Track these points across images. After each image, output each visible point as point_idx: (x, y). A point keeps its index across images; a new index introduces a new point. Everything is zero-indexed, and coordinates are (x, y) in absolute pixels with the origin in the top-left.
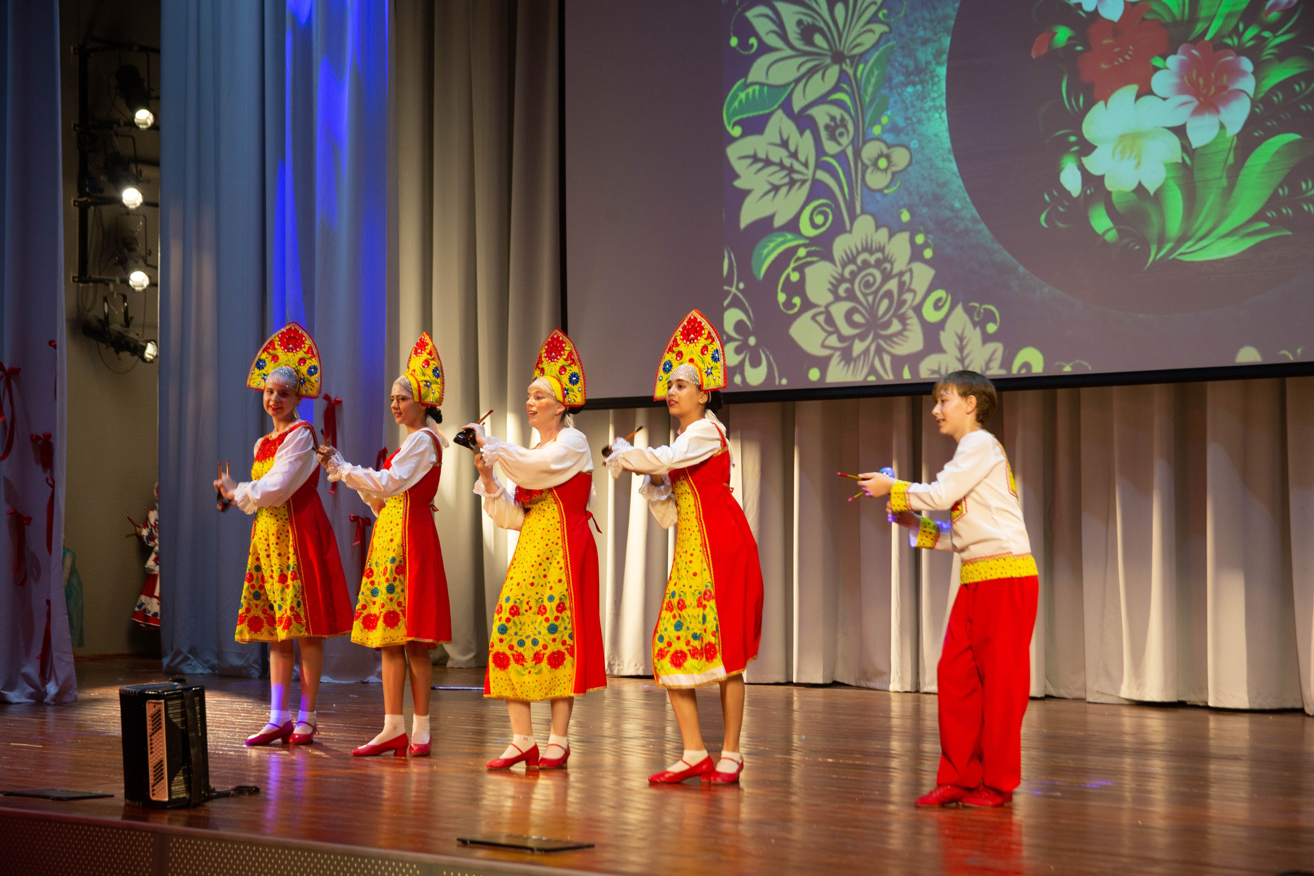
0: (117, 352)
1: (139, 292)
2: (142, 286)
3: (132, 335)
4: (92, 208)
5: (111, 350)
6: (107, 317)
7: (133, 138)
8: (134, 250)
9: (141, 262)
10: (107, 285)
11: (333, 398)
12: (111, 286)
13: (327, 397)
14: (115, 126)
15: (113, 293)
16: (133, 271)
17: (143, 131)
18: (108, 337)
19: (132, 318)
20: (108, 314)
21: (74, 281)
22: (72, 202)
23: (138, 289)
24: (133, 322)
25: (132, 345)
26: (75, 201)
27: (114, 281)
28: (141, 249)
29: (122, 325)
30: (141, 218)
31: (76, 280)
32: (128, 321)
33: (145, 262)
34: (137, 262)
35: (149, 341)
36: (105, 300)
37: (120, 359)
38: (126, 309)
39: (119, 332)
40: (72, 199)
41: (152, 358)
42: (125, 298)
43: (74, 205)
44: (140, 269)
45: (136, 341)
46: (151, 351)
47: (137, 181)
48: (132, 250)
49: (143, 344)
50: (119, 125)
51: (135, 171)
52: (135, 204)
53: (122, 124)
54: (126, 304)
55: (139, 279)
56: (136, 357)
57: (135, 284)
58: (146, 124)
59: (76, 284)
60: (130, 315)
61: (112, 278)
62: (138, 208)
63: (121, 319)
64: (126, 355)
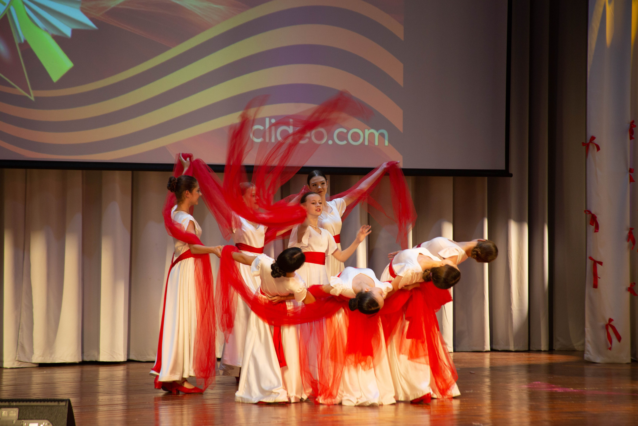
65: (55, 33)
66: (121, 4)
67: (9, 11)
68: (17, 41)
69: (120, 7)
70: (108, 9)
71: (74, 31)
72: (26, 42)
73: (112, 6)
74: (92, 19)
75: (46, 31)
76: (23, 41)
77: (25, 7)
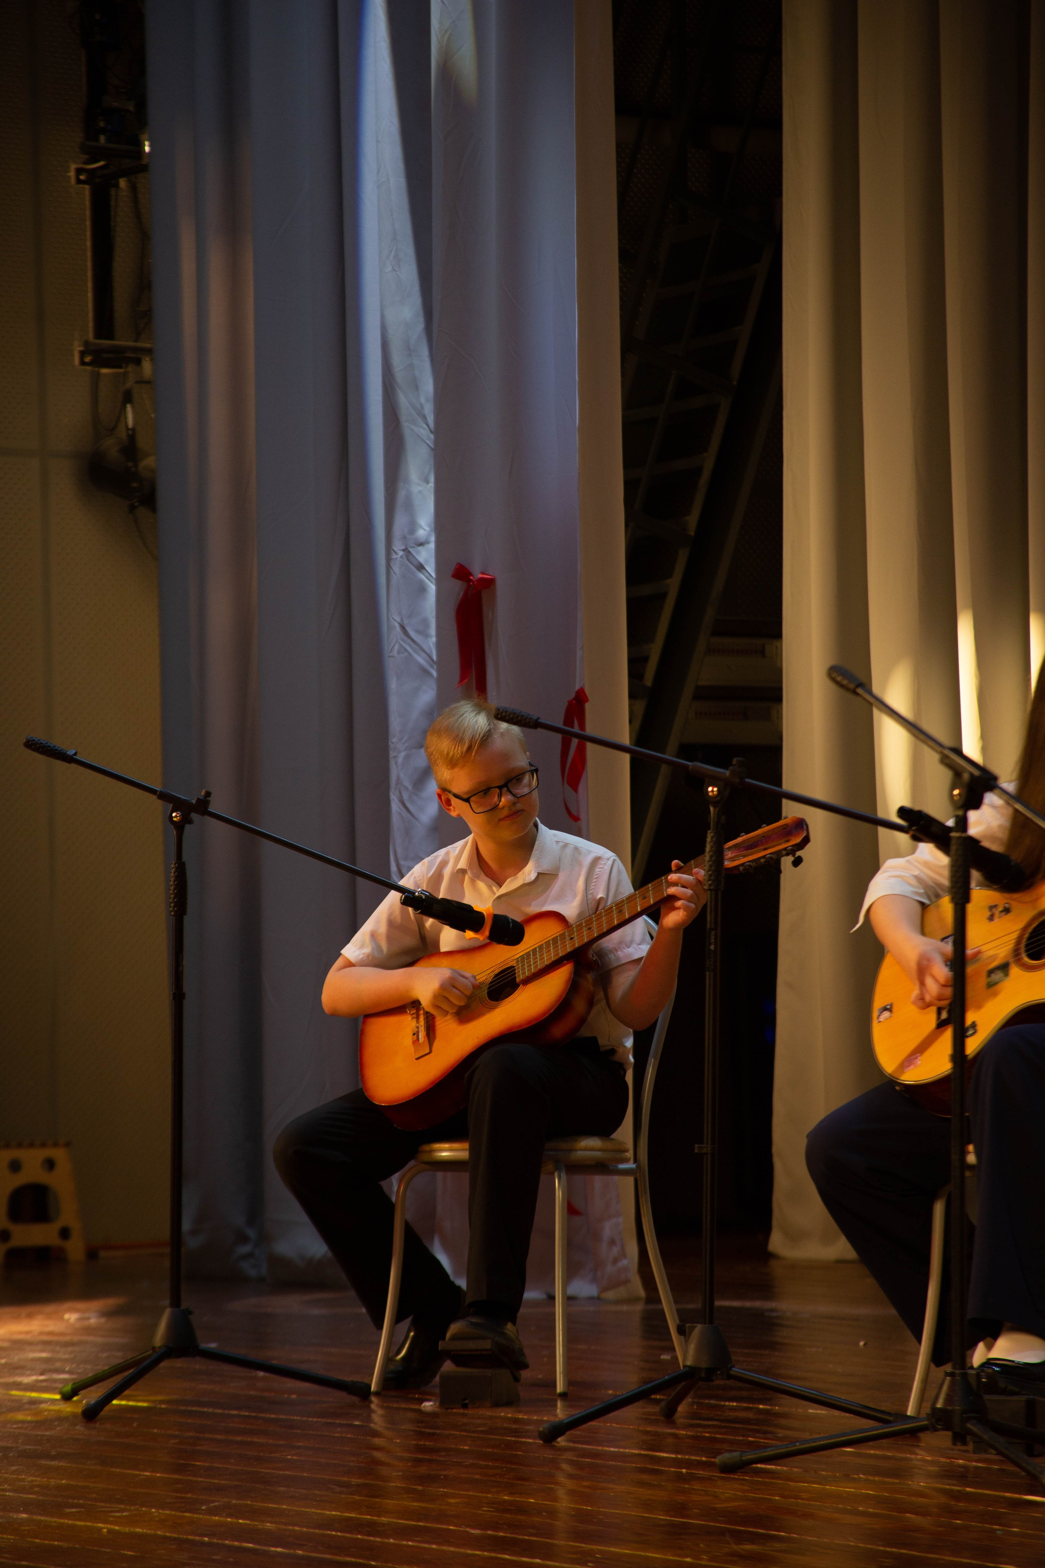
4: (123, 183)
6: (132, 436)
10: (138, 362)
13: (464, 574)
18: (135, 485)
20: (133, 432)
21: (83, 363)
22: (72, 174)
26: (79, 171)
31: (88, 359)
36: (128, 398)
40: (73, 167)
43: (79, 181)
59: (89, 368)
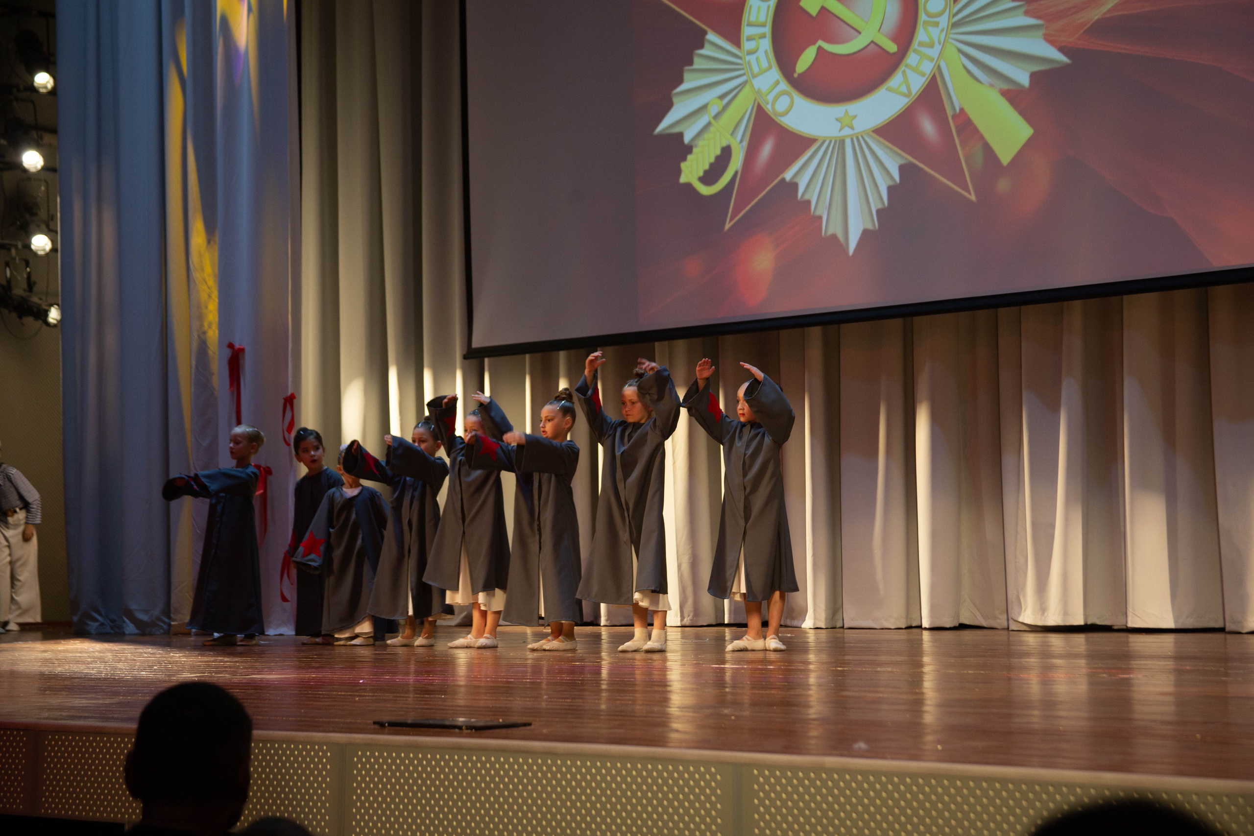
0: (20, 317)
1: (41, 257)
2: (44, 250)
3: (35, 299)
5: (14, 315)
6: (9, 282)
7: (33, 103)
8: (35, 214)
9: (43, 227)
10: (9, 250)
11: (237, 346)
12: (13, 251)
13: (231, 346)
14: (15, 90)
15: (15, 259)
16: (35, 233)
17: (43, 95)
18: (10, 302)
19: (35, 283)
20: (10, 279)
23: (41, 253)
24: (36, 288)
25: (35, 310)
27: (16, 247)
28: (43, 214)
29: (25, 290)
30: (43, 183)
32: (31, 285)
33: (48, 226)
34: (39, 226)
35: (52, 305)
36: (7, 264)
37: (23, 324)
38: (29, 274)
39: (22, 297)
41: (55, 322)
42: (27, 264)
44: (42, 232)
45: (40, 305)
46: (54, 315)
47: (38, 145)
48: (34, 214)
49: (46, 308)
50: (19, 90)
51: (36, 136)
52: (36, 168)
53: (22, 87)
54: (28, 269)
55: (41, 243)
56: (40, 322)
57: (37, 248)
58: (46, 87)
60: (33, 279)
61: (14, 243)
62: (39, 172)
63: (24, 285)
64: (29, 320)
65: (1005, 86)
66: (1109, 11)
67: (939, 67)
68: (949, 113)
69: (1108, 15)
70: (1089, 25)
71: (1033, 76)
72: (962, 110)
73: (1096, 18)
74: (1061, 49)
75: (992, 85)
76: (958, 110)
77: (961, 55)
